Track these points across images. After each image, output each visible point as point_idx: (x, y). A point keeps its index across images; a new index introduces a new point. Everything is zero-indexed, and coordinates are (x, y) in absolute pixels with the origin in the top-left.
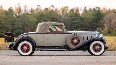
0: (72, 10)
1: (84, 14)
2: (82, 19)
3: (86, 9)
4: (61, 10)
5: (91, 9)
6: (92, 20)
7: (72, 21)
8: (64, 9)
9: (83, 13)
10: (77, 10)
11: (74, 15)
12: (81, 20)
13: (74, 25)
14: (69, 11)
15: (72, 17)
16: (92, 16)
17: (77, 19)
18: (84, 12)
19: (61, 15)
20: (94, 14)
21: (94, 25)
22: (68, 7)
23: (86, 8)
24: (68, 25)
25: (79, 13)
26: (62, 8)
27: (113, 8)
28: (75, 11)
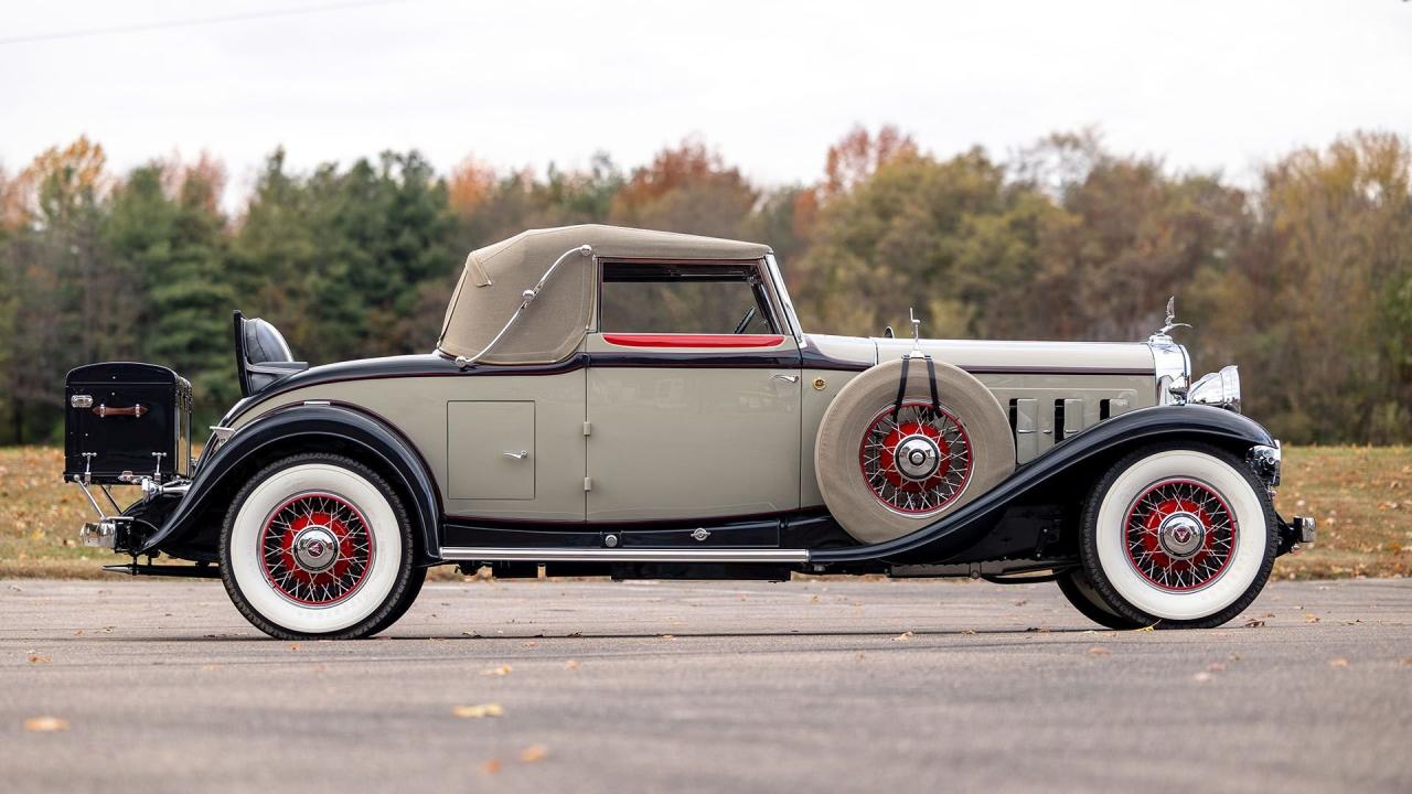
0: (146, 181)
1: (264, 223)
2: (246, 268)
3: (290, 168)
4: (28, 175)
5: (332, 168)
6: (339, 280)
7: (147, 287)
8: (68, 172)
9: (252, 207)
10: (201, 186)
11: (165, 229)
12: (236, 276)
13: (168, 331)
14: (115, 191)
15: (143, 247)
16: (342, 244)
17: (193, 266)
18: (258, 200)
19: (38, 226)
20: (363, 219)
21: (365, 325)
22: (98, 149)
23: (279, 157)
24: (113, 329)
25: (213, 207)
26: (40, 162)
27: (552, 167)
28: (173, 191)
